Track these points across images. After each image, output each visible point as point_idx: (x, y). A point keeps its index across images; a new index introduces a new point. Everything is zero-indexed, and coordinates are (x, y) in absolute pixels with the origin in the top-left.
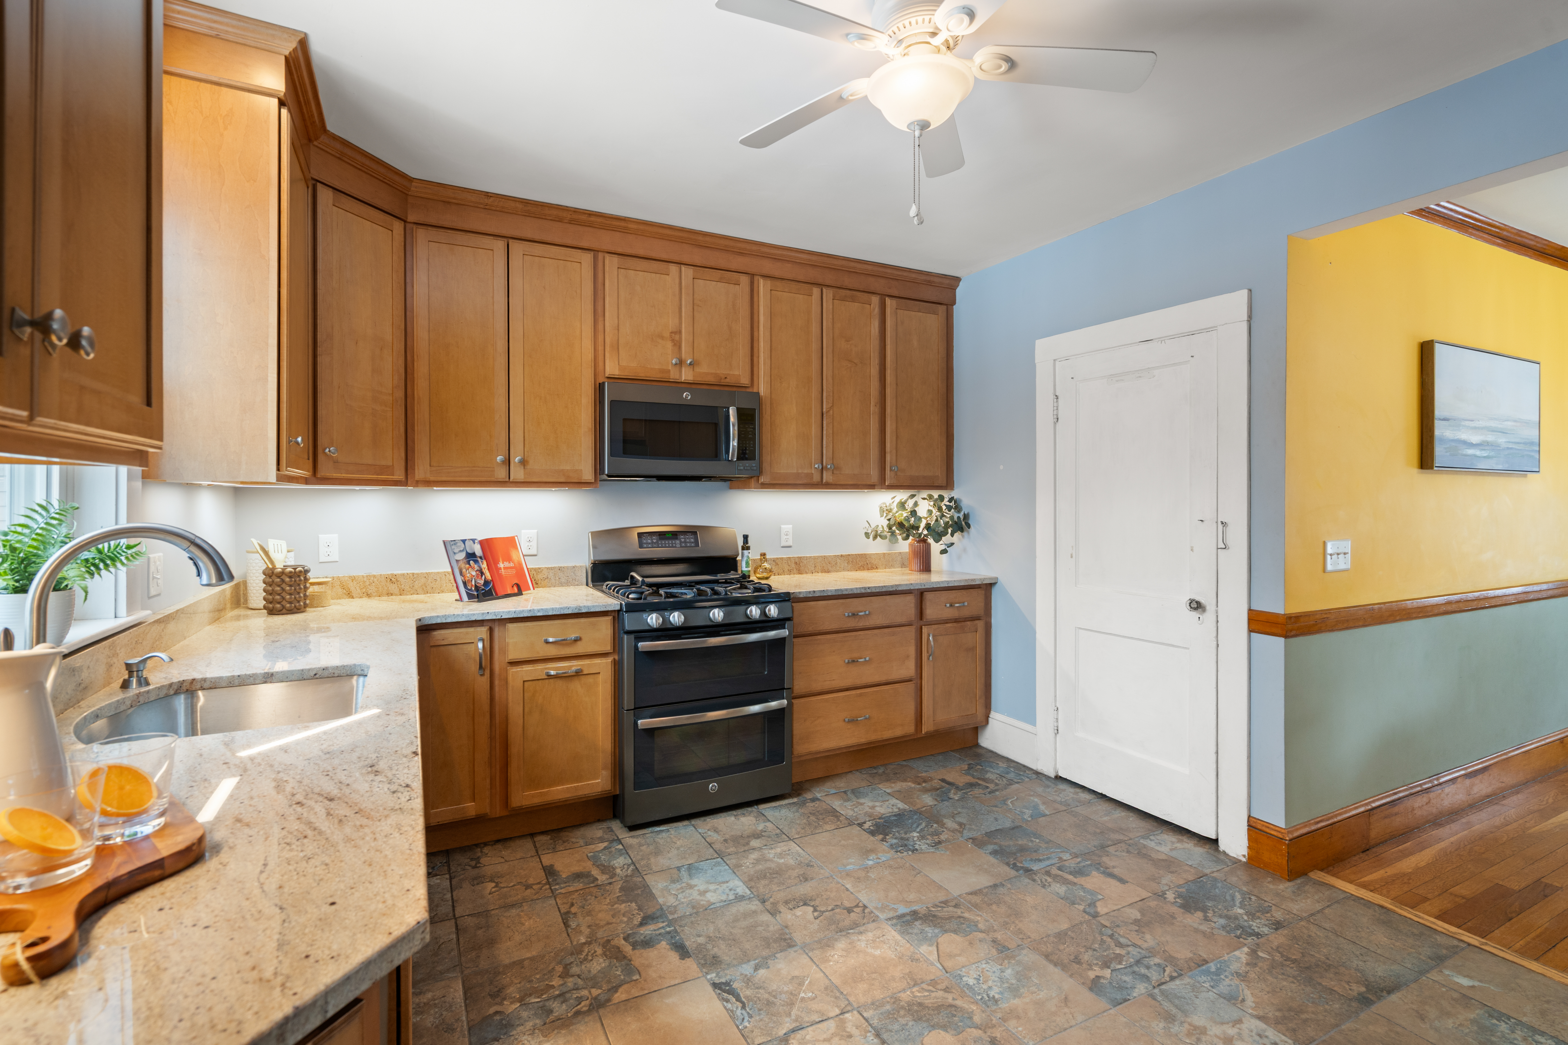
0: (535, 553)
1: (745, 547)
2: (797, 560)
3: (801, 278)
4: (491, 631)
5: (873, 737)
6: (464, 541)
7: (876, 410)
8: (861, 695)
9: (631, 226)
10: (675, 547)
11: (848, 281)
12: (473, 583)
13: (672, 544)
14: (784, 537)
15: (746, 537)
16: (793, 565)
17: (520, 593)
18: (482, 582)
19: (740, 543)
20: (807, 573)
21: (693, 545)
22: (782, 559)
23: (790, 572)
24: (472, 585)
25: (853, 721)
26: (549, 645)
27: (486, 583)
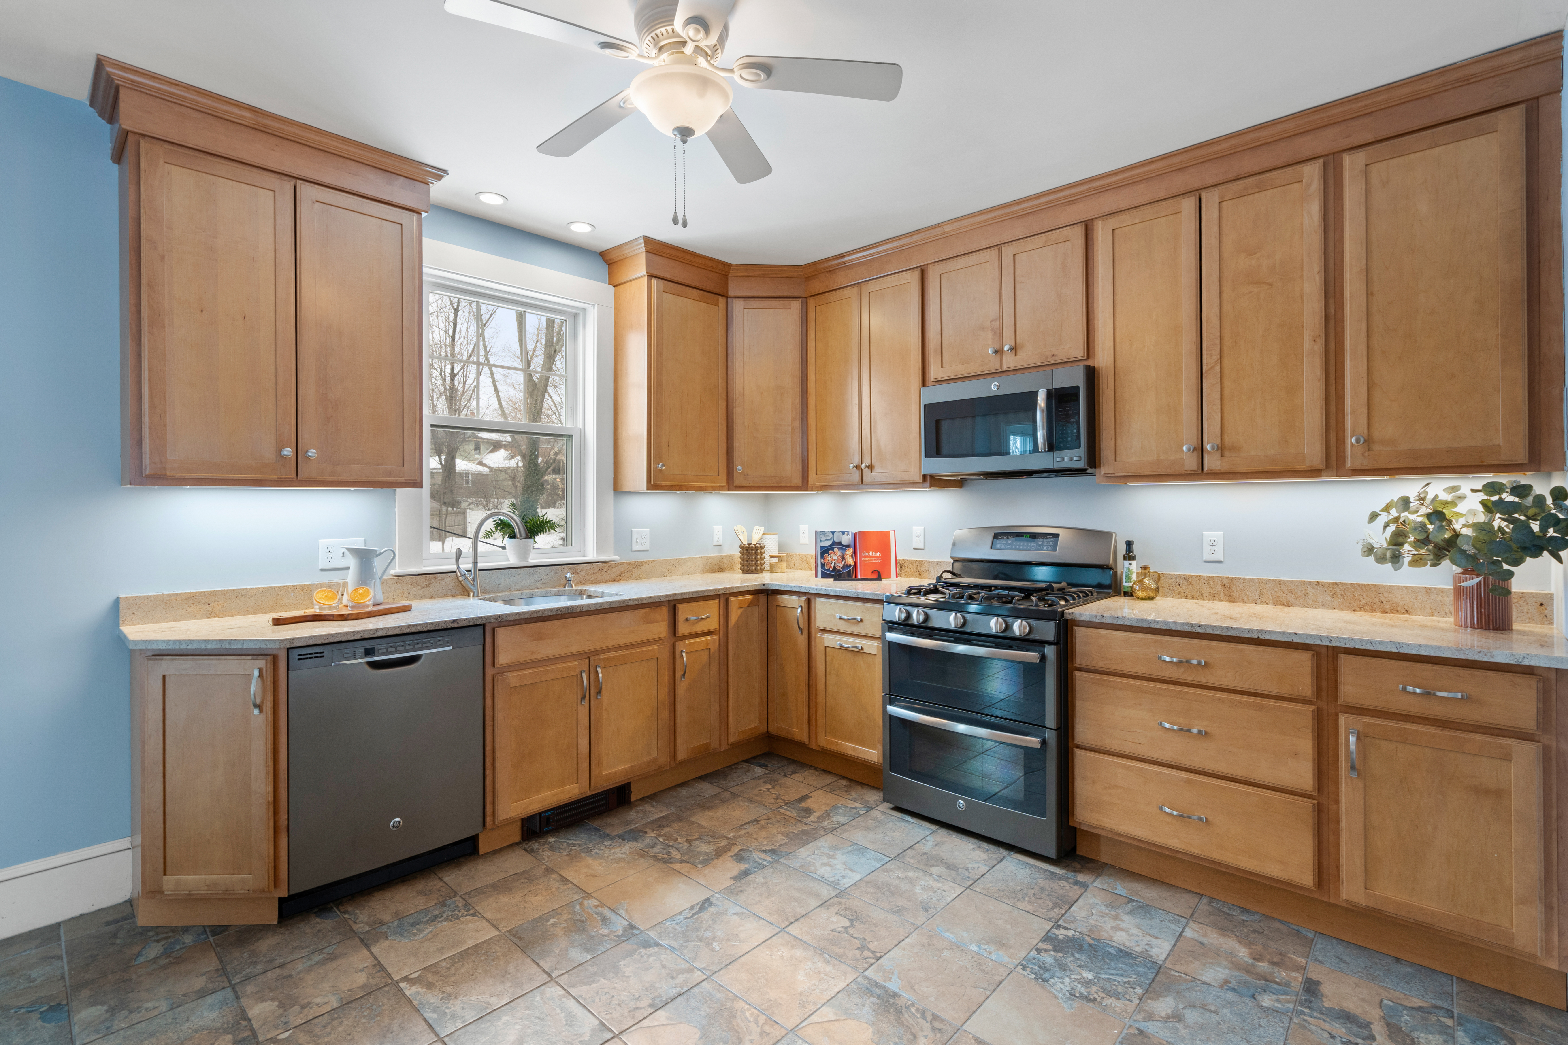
0: (922, 547)
1: (1129, 556)
2: (1225, 582)
3: (1162, 194)
4: (809, 602)
5: (1217, 855)
6: (833, 532)
7: (1316, 348)
8: (1188, 781)
9: (948, 228)
10: (1030, 550)
11: (1249, 163)
12: (833, 565)
13: (1027, 546)
14: (1207, 548)
15: (1129, 544)
16: (1219, 588)
17: (879, 578)
18: (841, 565)
19: (1122, 549)
20: (1244, 602)
21: (1050, 548)
22: (1199, 577)
23: (1213, 597)
24: (831, 567)
25: (1184, 817)
26: (841, 621)
27: (846, 566)
